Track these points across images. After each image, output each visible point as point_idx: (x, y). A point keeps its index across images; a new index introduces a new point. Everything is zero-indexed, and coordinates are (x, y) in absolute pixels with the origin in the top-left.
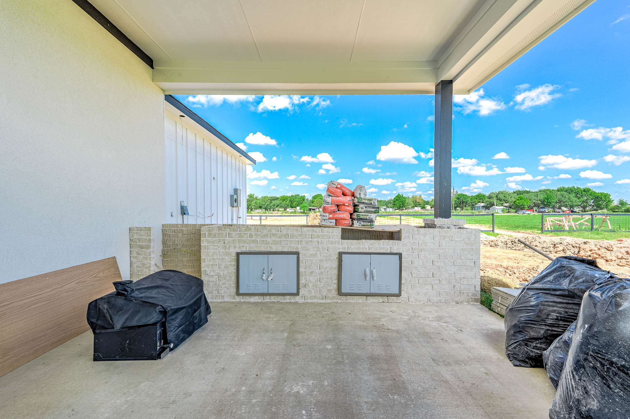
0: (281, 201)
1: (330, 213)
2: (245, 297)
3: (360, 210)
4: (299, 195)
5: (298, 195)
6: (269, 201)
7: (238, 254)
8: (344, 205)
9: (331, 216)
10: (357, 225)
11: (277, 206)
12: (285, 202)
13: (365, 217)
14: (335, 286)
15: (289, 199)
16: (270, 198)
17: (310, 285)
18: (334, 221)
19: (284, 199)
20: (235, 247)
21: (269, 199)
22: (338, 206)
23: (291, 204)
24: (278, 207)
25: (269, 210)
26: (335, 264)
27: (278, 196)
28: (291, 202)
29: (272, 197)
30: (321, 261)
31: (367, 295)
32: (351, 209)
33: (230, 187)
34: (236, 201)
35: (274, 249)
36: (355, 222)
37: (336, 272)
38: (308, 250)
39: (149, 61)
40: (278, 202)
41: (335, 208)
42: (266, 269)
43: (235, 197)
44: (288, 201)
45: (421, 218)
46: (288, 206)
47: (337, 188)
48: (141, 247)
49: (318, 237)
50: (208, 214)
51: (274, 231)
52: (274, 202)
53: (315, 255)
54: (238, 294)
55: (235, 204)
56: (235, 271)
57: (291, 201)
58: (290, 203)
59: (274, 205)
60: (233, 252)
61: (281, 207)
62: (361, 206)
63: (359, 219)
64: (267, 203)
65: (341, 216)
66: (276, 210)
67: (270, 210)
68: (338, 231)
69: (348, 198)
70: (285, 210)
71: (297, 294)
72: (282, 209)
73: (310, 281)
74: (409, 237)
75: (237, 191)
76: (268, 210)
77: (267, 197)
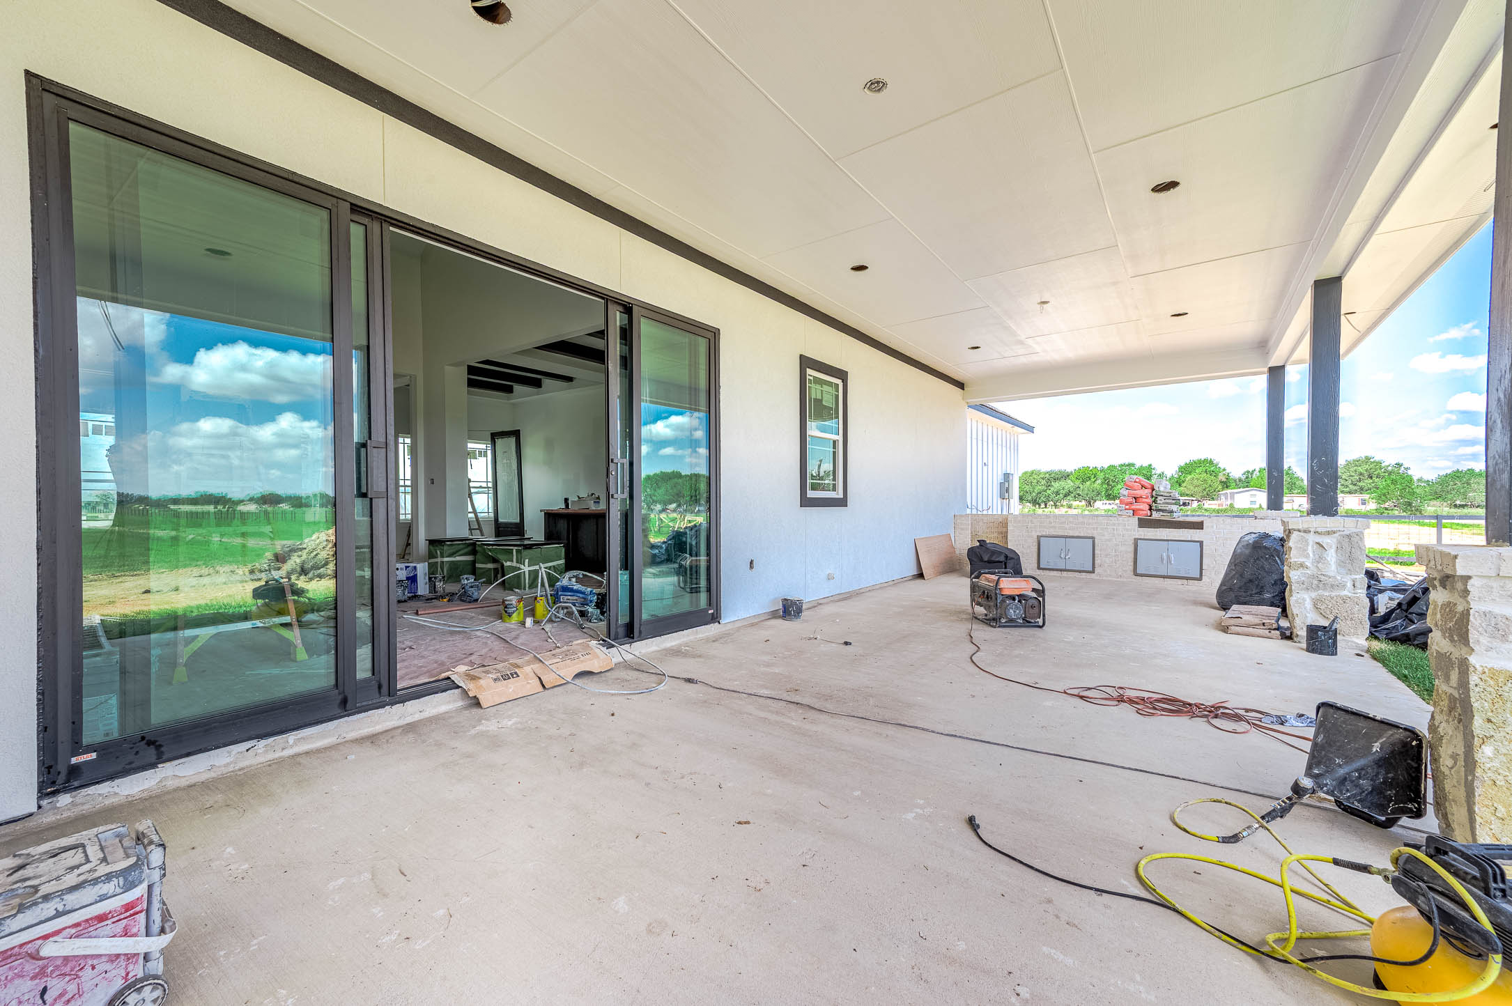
0: (1078, 482)
1: (1127, 504)
2: (1045, 571)
3: (1159, 502)
4: (1133, 465)
5: (1129, 465)
6: (1043, 482)
7: (1039, 537)
8: (1141, 497)
9: (1127, 507)
10: (1156, 515)
11: (1066, 496)
12: (1088, 483)
13: (1165, 508)
14: (1132, 568)
15: (1101, 475)
16: (1047, 475)
17: (1106, 565)
18: (1131, 512)
19: (1086, 475)
20: (1036, 531)
21: (1043, 479)
22: (1135, 498)
23: (1107, 490)
24: (1069, 498)
25: (1043, 506)
26: (1132, 549)
27: (1069, 470)
28: (1108, 485)
29: (1050, 473)
30: (1117, 545)
31: (1164, 577)
32: (1150, 500)
33: (1000, 473)
34: (1007, 491)
35: (1071, 533)
36: (1154, 513)
37: (1132, 555)
38: (1104, 535)
39: (960, 385)
40: (1068, 485)
41: (1131, 500)
42: (1064, 550)
43: (1007, 485)
44: (1099, 481)
45: (1239, 510)
46: (1099, 494)
47: (1135, 482)
48: (962, 529)
49: (1114, 525)
50: (985, 507)
51: (1071, 519)
52: (1056, 485)
53: (1110, 540)
54: (1039, 568)
55: (1006, 495)
56: (1036, 550)
57: (1106, 481)
58: (1105, 486)
59: (1057, 493)
60: (1035, 535)
61: (1078, 497)
62: (1159, 498)
63: (1158, 510)
64: (1038, 488)
65: (1138, 507)
66: (1062, 506)
67: (1046, 505)
68: (1135, 520)
69: (1148, 492)
70: (1089, 504)
71: (1093, 572)
72: (1080, 504)
73: (1105, 562)
74: (1212, 527)
75: (1009, 477)
76: (1040, 505)
77: (1039, 473)
